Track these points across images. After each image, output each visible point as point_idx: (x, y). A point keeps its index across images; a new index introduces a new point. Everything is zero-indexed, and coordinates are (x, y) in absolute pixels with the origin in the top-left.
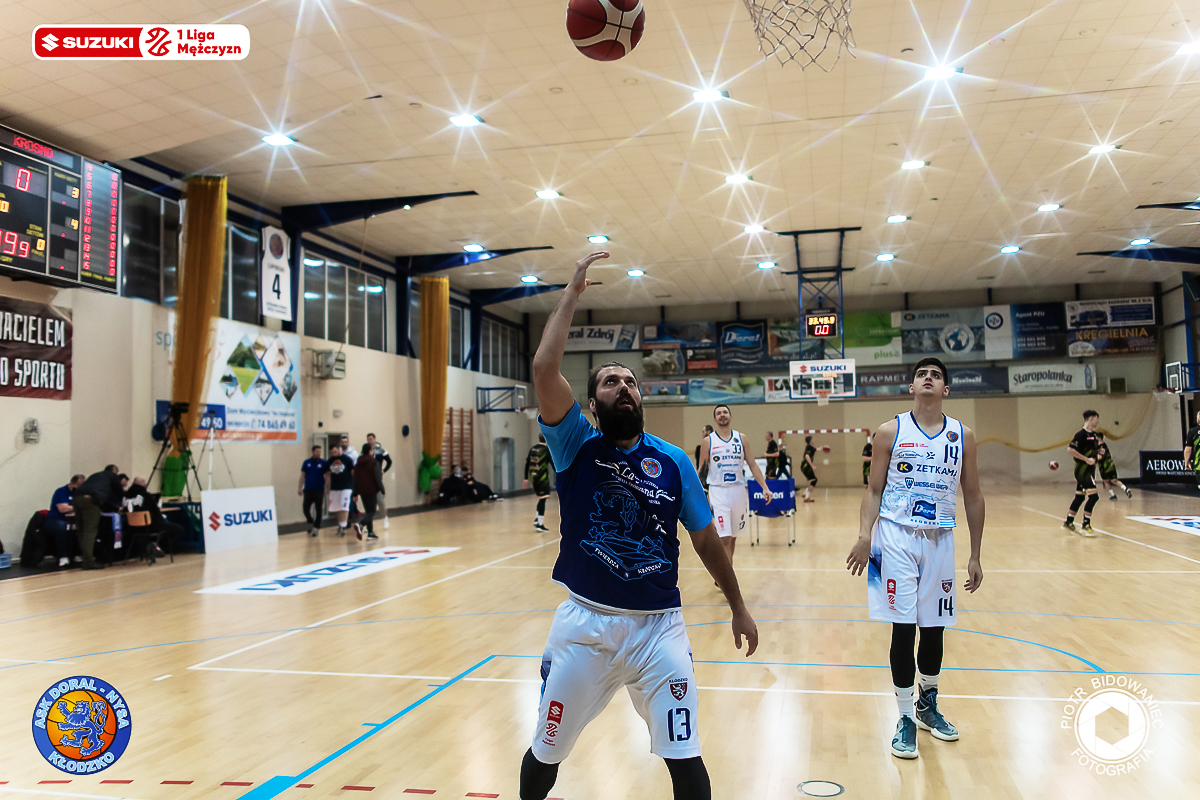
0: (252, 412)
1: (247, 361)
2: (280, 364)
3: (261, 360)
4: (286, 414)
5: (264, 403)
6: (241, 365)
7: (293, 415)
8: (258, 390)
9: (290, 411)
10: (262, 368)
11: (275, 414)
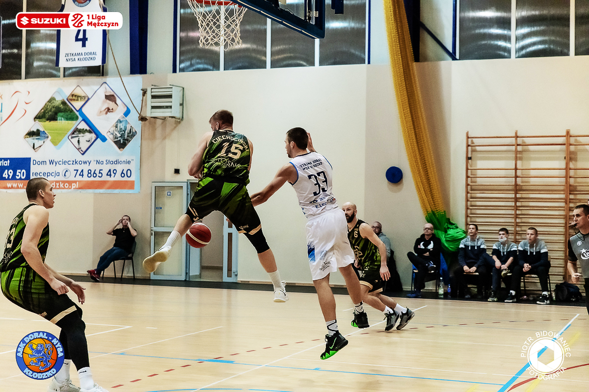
0: (64, 163)
1: (60, 114)
2: (108, 110)
3: (80, 110)
4: (117, 162)
5: (83, 154)
6: (53, 118)
7: (129, 162)
8: (75, 140)
9: (123, 159)
10: (80, 118)
11: (98, 162)
